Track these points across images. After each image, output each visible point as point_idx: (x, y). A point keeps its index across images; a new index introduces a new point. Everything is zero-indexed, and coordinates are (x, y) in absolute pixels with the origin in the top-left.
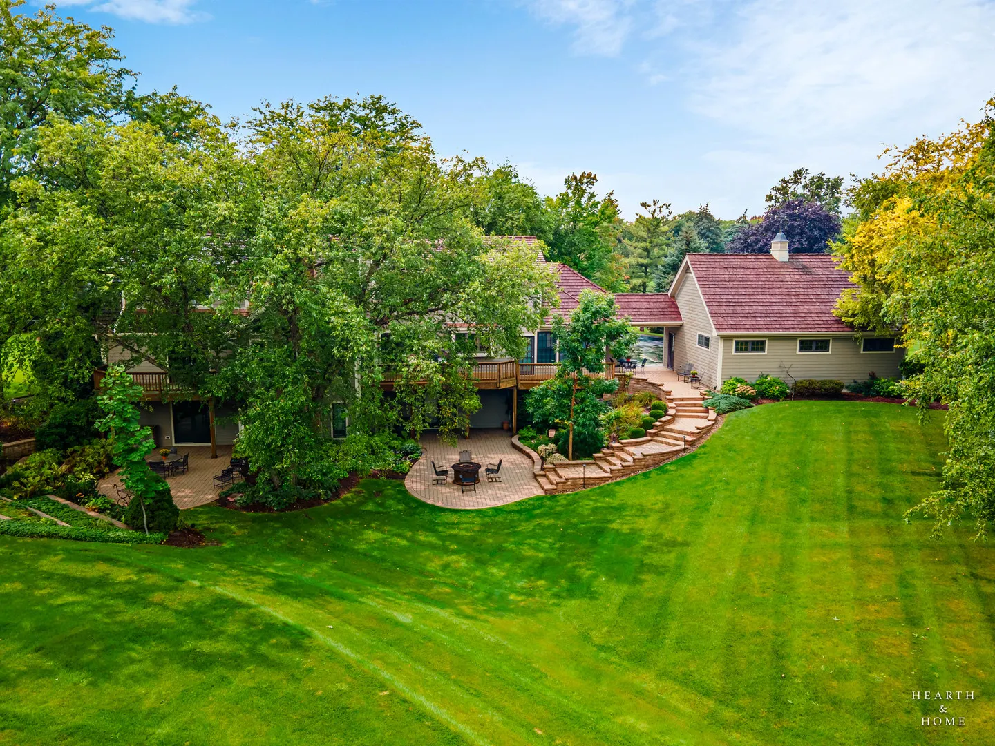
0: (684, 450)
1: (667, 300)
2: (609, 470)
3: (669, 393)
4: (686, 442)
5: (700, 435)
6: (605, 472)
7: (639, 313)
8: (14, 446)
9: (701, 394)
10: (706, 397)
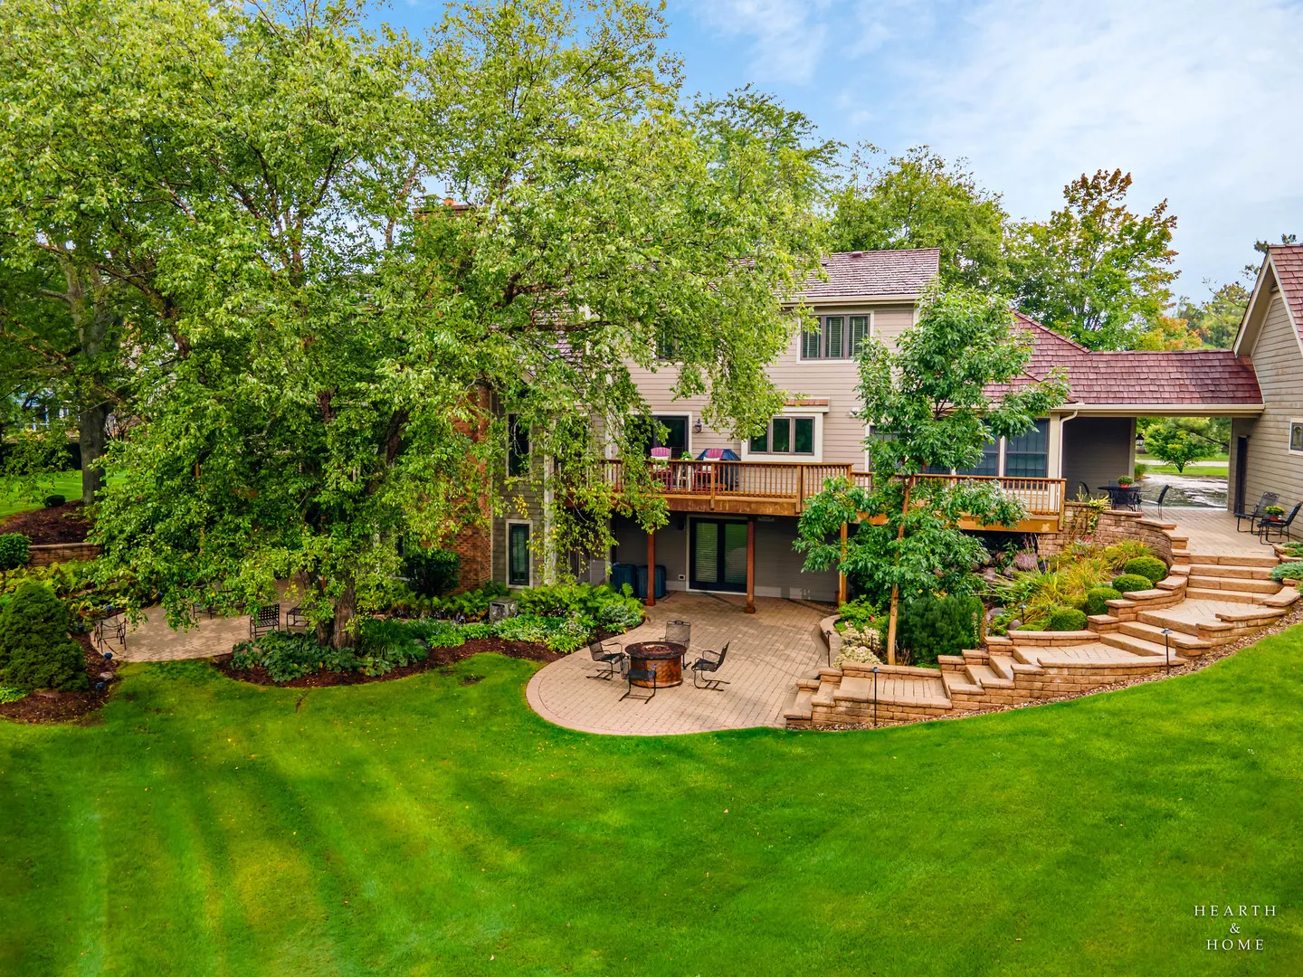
0: (1168, 667)
1: (1230, 363)
2: (1010, 674)
3: (1182, 542)
4: (1181, 648)
5: (1229, 637)
6: (999, 674)
7: (1152, 388)
8: (64, 548)
9: (1277, 553)
10: (1285, 557)
